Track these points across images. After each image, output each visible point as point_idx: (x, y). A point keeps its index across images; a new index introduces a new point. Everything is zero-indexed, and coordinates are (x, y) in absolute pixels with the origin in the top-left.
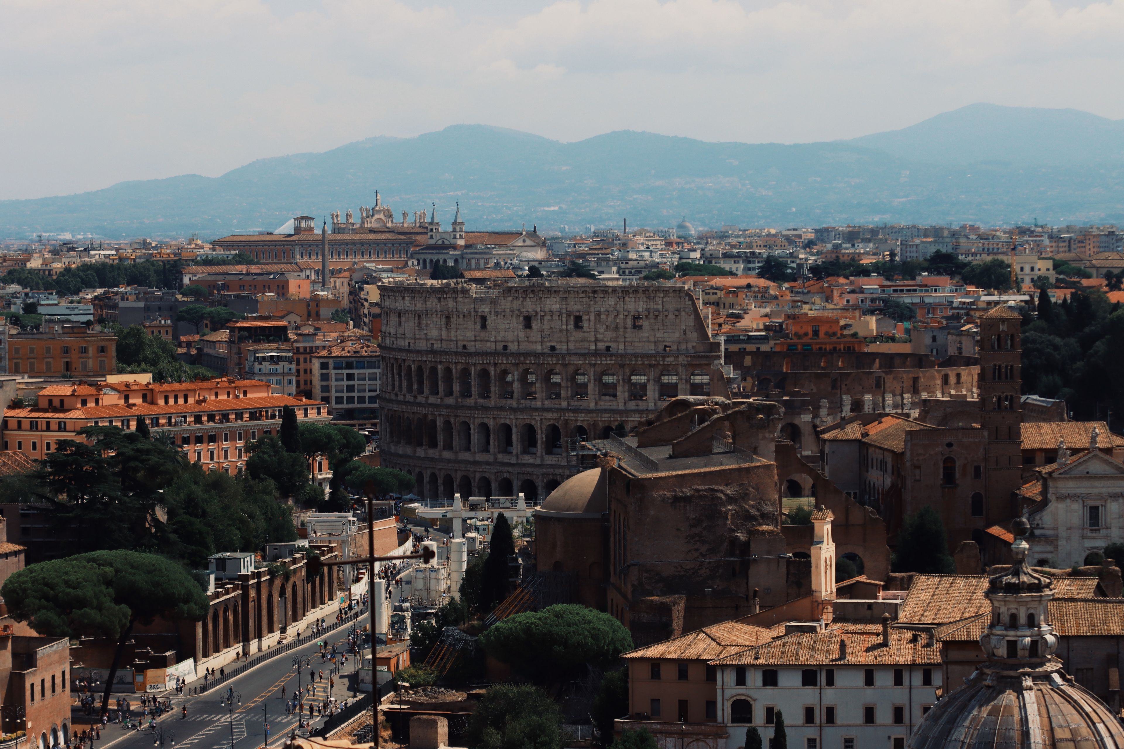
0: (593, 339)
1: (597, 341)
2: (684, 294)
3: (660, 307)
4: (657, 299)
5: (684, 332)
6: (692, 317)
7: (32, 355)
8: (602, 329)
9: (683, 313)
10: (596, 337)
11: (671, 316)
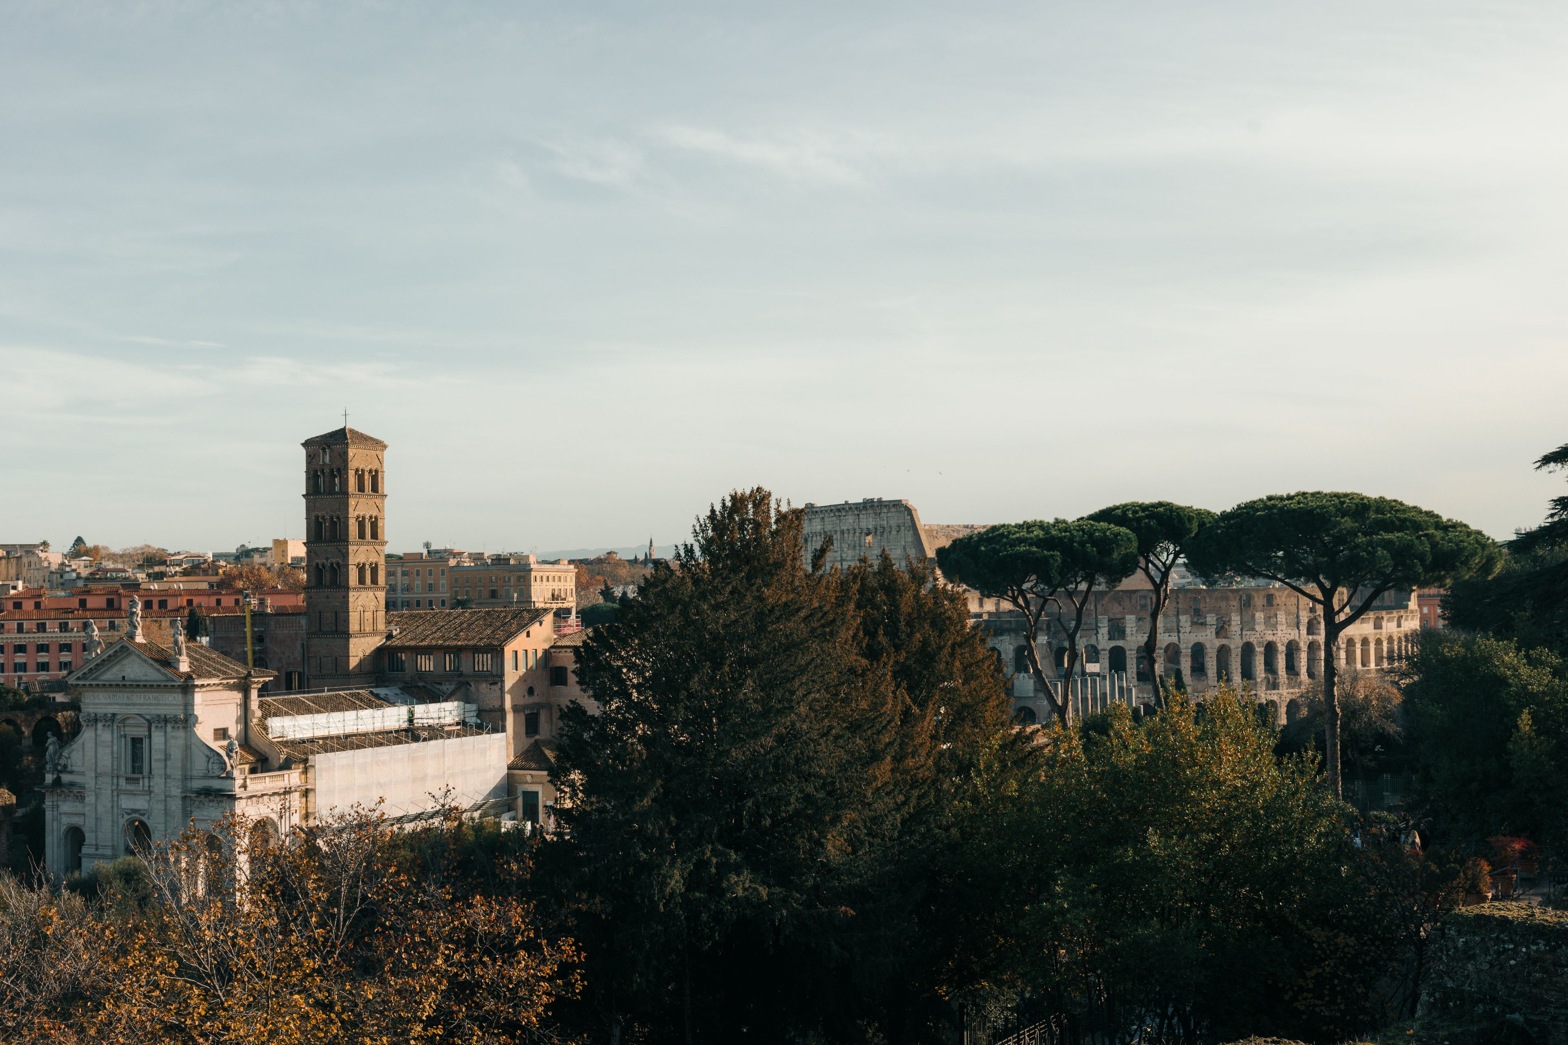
0: (839, 559)
1: (842, 560)
2: (903, 509)
3: (885, 522)
4: (882, 515)
5: (904, 548)
6: (911, 532)
7: (467, 584)
8: (845, 546)
9: (903, 528)
10: (841, 557)
11: (894, 532)
